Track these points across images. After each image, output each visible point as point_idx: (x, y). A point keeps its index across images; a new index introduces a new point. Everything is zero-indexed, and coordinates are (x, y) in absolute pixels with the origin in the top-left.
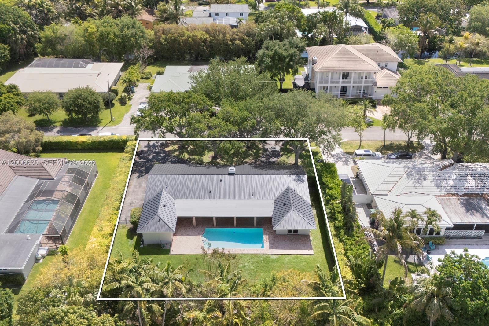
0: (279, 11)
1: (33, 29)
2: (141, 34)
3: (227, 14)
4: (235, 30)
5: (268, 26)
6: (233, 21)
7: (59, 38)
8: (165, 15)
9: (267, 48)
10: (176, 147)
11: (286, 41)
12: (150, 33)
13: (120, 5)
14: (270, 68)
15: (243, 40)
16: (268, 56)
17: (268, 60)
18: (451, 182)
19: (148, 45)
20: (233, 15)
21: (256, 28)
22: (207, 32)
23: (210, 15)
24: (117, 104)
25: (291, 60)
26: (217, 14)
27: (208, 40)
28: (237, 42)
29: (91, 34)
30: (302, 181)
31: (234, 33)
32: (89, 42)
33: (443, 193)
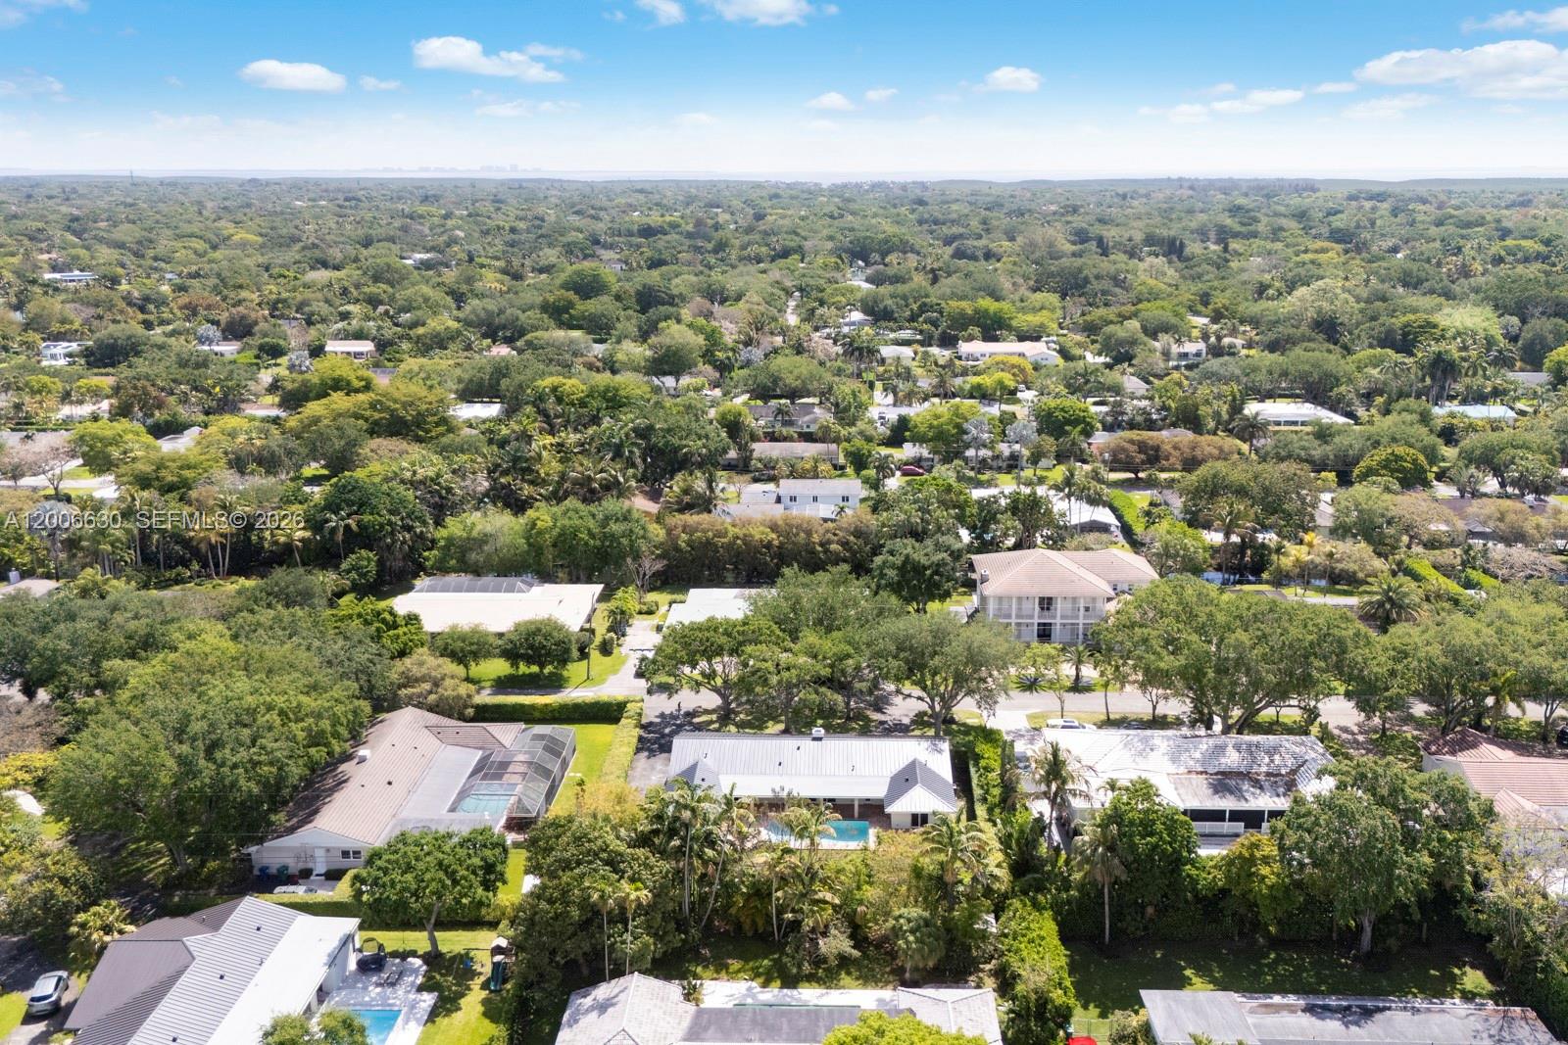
0: (920, 491)
1: (424, 523)
2: (641, 532)
3: (815, 499)
4: (830, 525)
5: (898, 516)
6: (826, 510)
7: (474, 539)
8: (687, 499)
9: (891, 553)
10: (714, 717)
11: (929, 542)
12: (657, 532)
13: (595, 480)
14: (896, 588)
15: (847, 543)
16: (893, 566)
17: (891, 573)
18: (1198, 755)
19: (653, 553)
20: (827, 499)
21: (873, 522)
22: (774, 528)
23: (779, 500)
24: (595, 655)
25: (936, 573)
26: (793, 499)
27: (776, 543)
28: (834, 547)
29: (540, 533)
30: (940, 751)
31: (827, 531)
32: (535, 548)
33: (1182, 770)
